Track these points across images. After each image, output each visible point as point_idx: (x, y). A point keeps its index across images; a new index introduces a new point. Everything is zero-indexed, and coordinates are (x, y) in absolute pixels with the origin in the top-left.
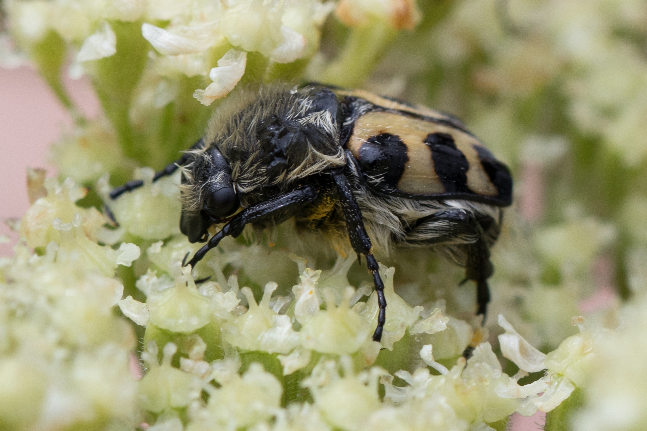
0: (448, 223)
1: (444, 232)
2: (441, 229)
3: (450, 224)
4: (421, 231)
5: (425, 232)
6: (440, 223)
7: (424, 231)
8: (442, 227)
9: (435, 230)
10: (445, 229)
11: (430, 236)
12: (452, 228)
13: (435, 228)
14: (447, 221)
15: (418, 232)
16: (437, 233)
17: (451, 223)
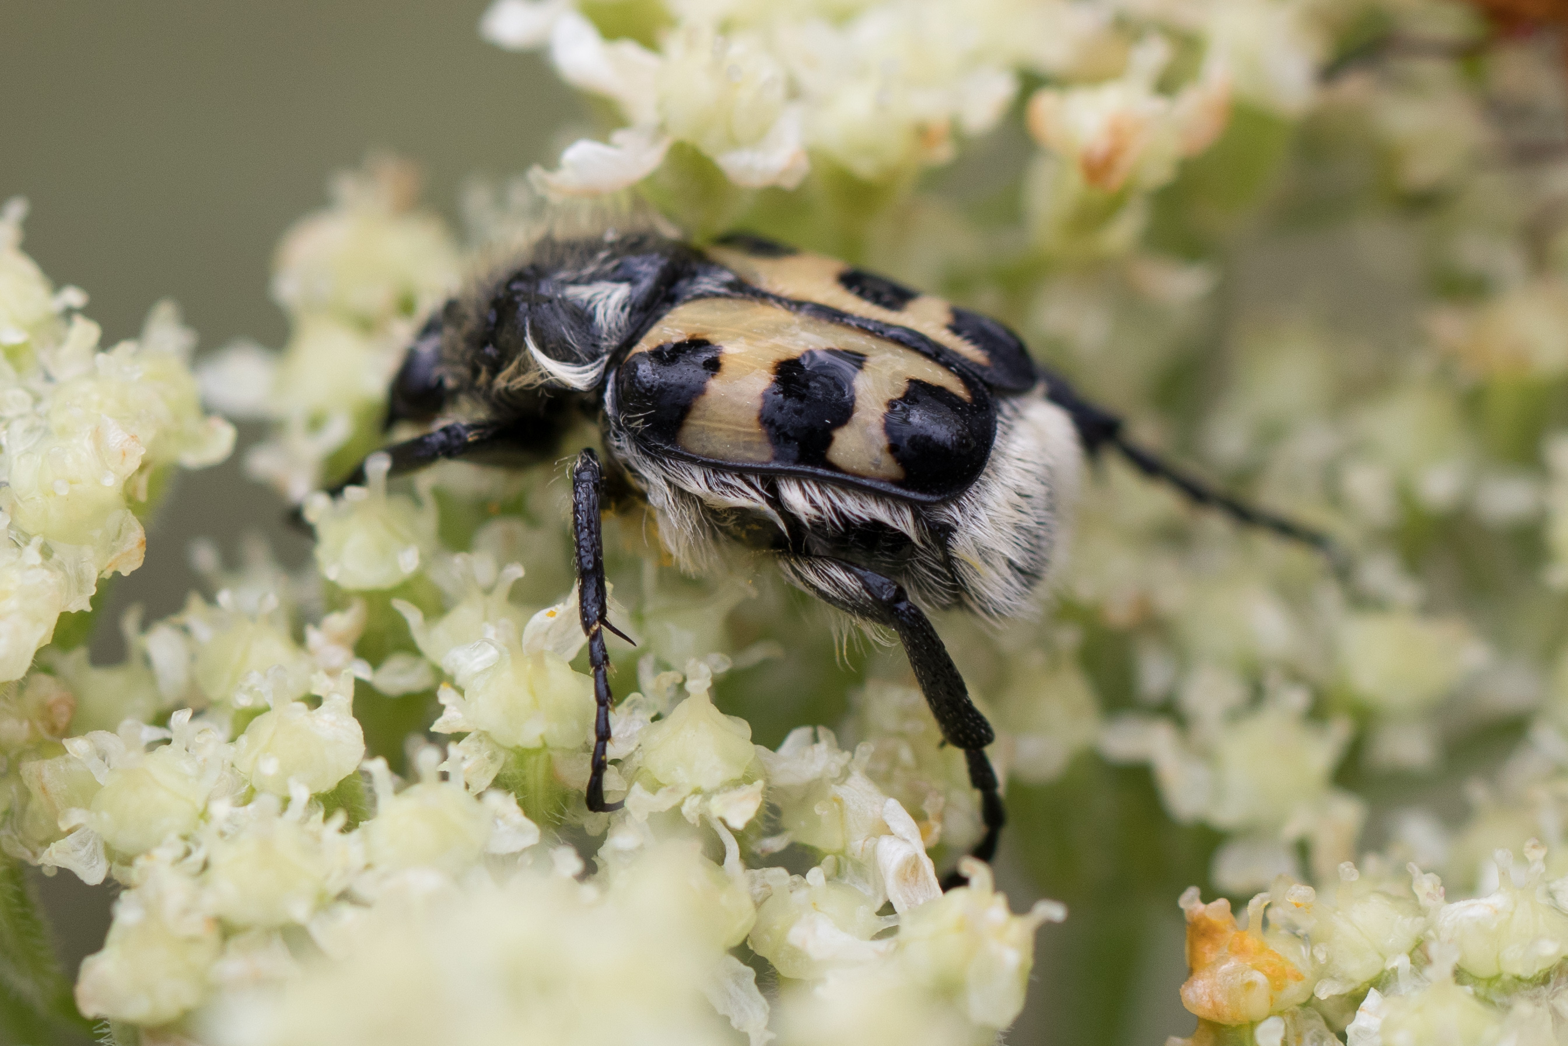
0: (859, 587)
1: (847, 597)
2: (845, 588)
3: (861, 592)
4: (816, 567)
5: (821, 574)
6: (849, 578)
7: (820, 571)
8: (847, 587)
9: (836, 584)
10: (850, 593)
11: (824, 586)
12: (861, 600)
13: (836, 580)
14: (860, 584)
15: (811, 566)
16: (836, 590)
17: (863, 591)
